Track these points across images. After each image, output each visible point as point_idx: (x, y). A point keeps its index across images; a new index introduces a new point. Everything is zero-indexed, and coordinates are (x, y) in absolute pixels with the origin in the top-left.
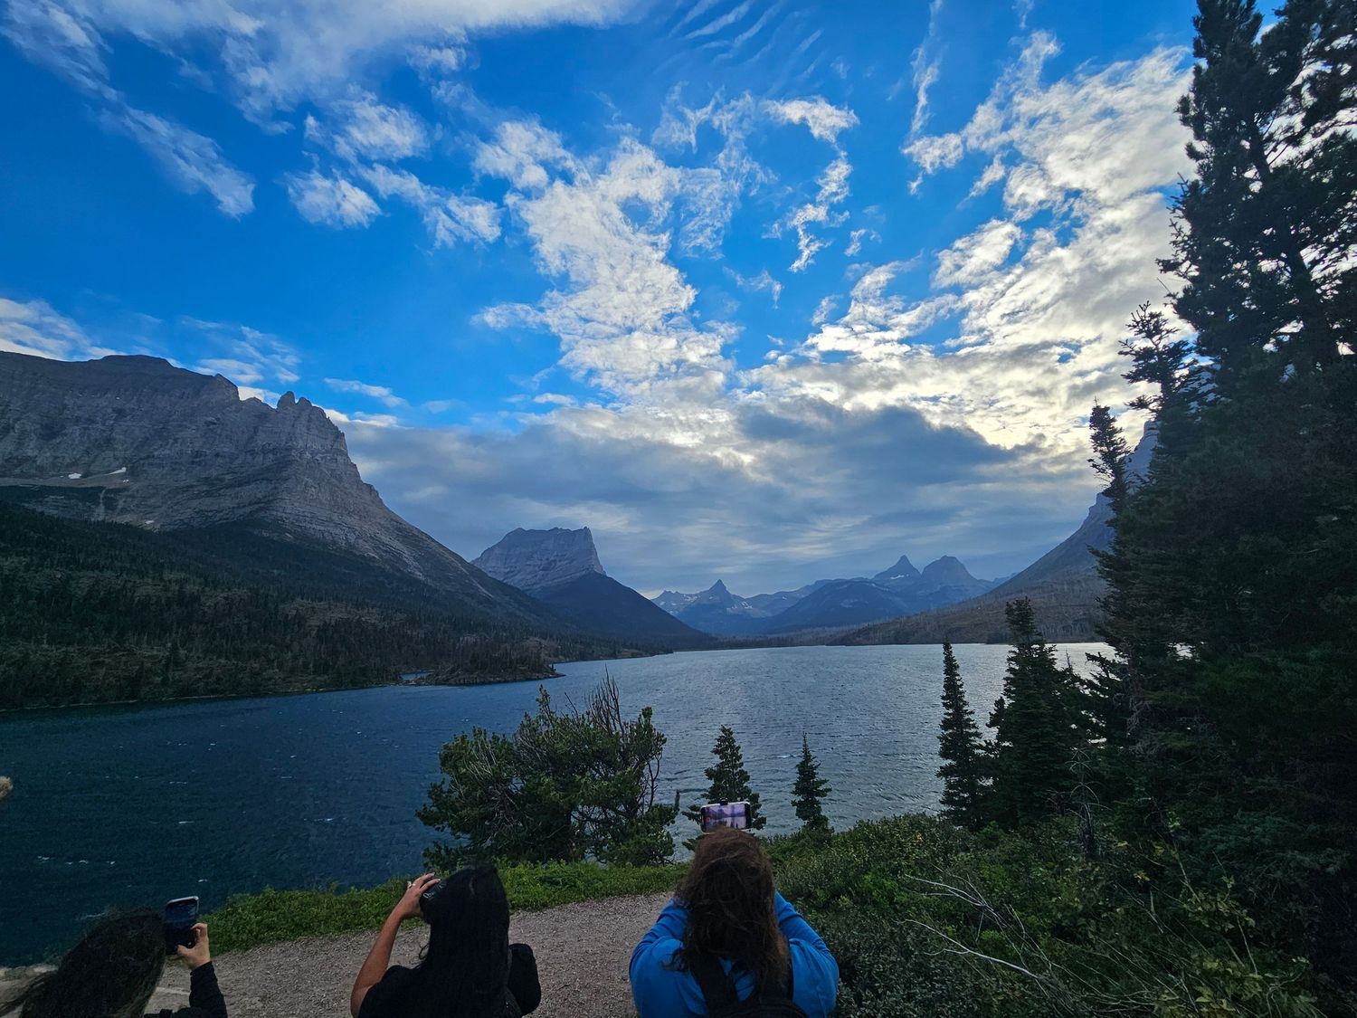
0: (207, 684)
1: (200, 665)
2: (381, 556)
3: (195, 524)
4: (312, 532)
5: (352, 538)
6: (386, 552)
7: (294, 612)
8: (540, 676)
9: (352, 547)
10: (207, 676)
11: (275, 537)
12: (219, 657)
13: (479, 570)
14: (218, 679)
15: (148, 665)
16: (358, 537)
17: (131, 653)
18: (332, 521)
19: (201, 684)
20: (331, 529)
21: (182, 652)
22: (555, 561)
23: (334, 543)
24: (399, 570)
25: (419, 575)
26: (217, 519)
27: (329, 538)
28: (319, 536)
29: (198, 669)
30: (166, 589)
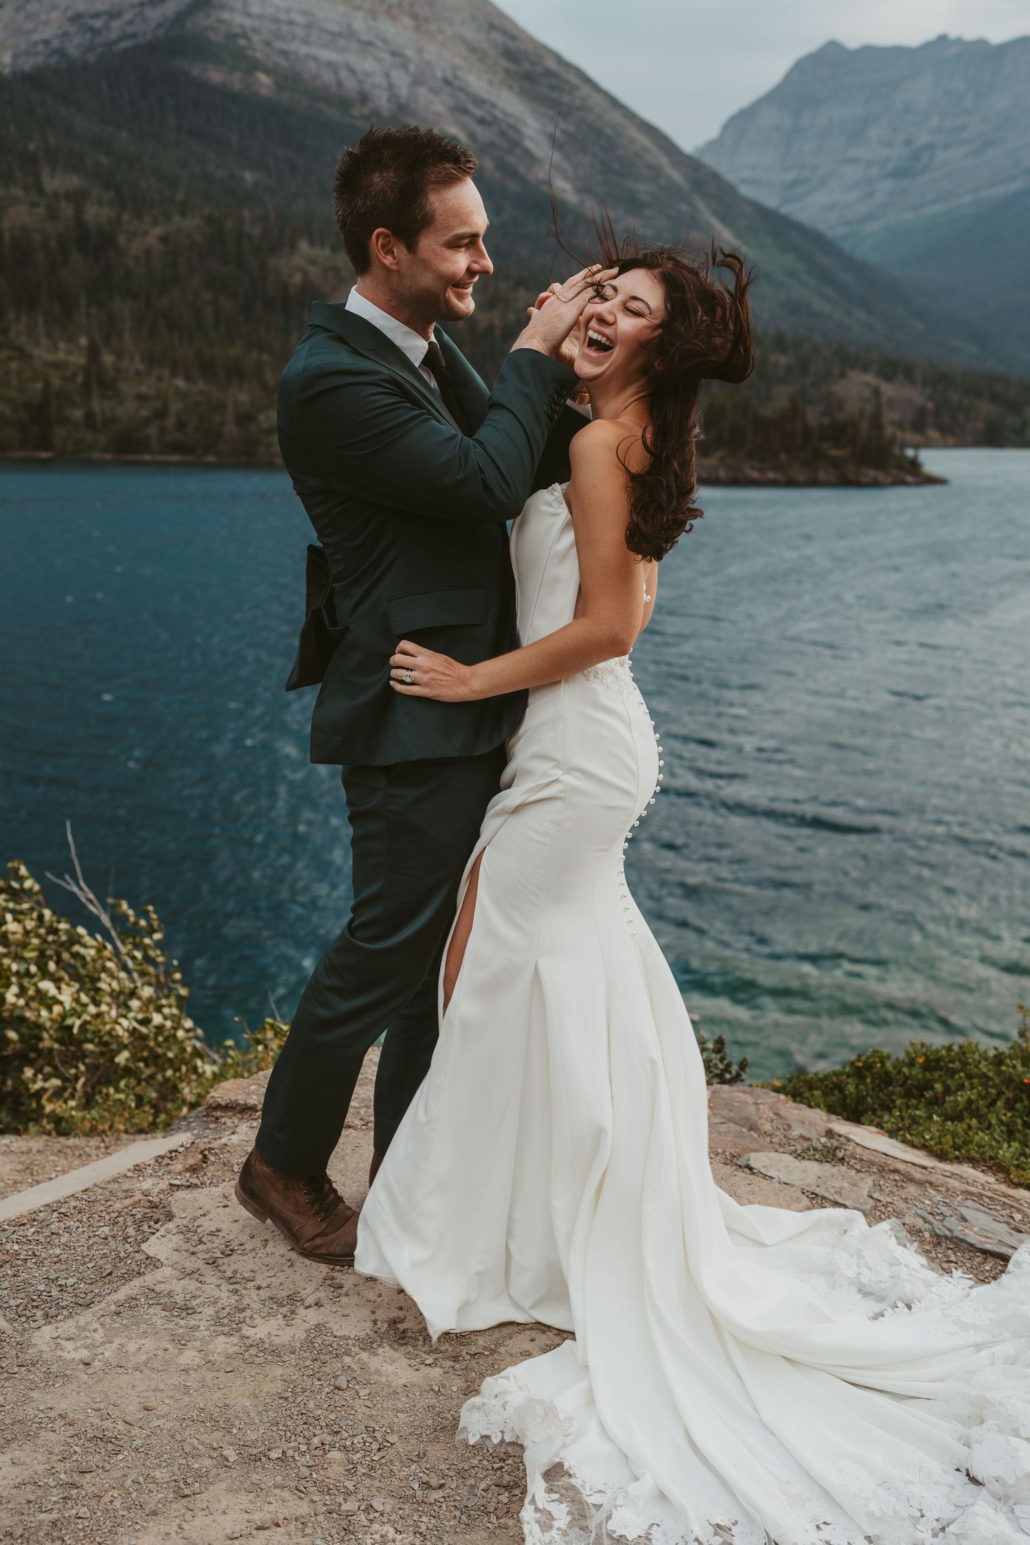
0: (162, 431)
1: (143, 389)
2: (472, 135)
3: (73, 51)
4: (312, 66)
5: (402, 81)
6: (481, 121)
7: (298, 278)
8: (881, 476)
9: (402, 108)
10: (161, 414)
11: (236, 81)
12: (174, 374)
13: (716, 177)
14: (181, 425)
15: (56, 382)
16: (417, 81)
17: (24, 356)
18: (350, 34)
19: (152, 431)
20: (353, 59)
21: (108, 359)
22: (930, 147)
23: (364, 98)
24: (513, 173)
25: (564, 188)
26: (114, 35)
27: (350, 85)
28: (328, 77)
29: (141, 398)
30: (53, 215)
